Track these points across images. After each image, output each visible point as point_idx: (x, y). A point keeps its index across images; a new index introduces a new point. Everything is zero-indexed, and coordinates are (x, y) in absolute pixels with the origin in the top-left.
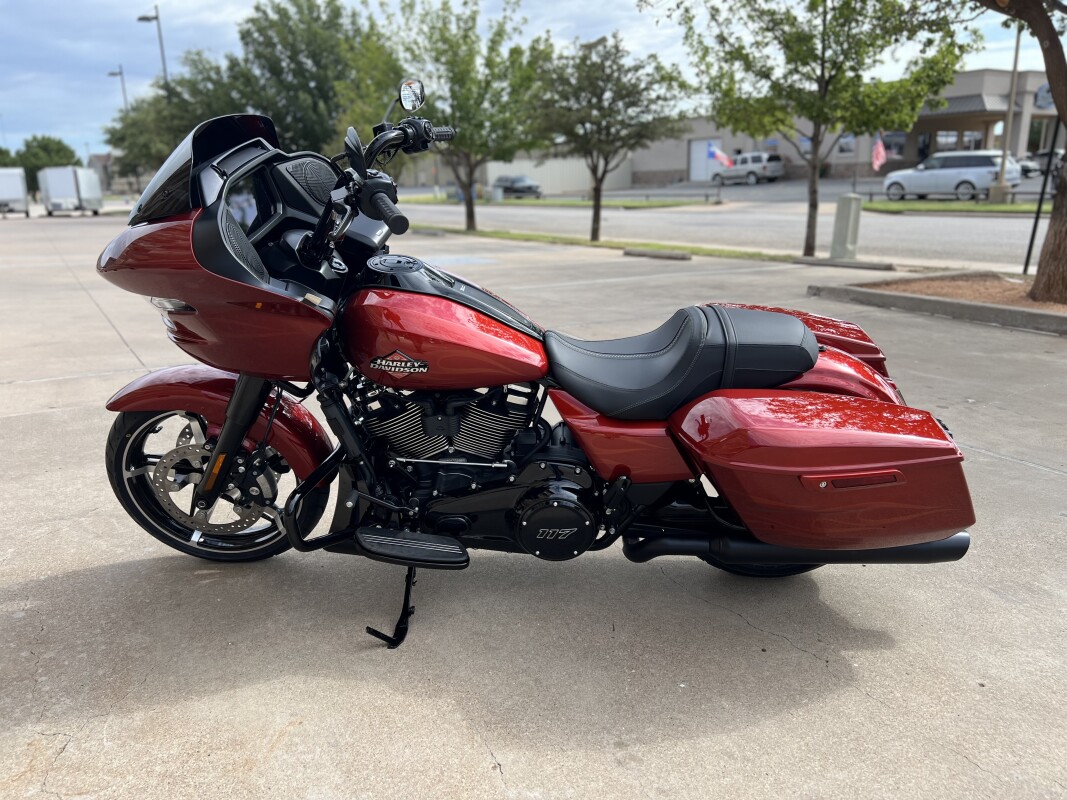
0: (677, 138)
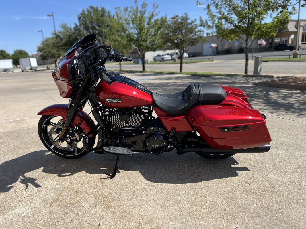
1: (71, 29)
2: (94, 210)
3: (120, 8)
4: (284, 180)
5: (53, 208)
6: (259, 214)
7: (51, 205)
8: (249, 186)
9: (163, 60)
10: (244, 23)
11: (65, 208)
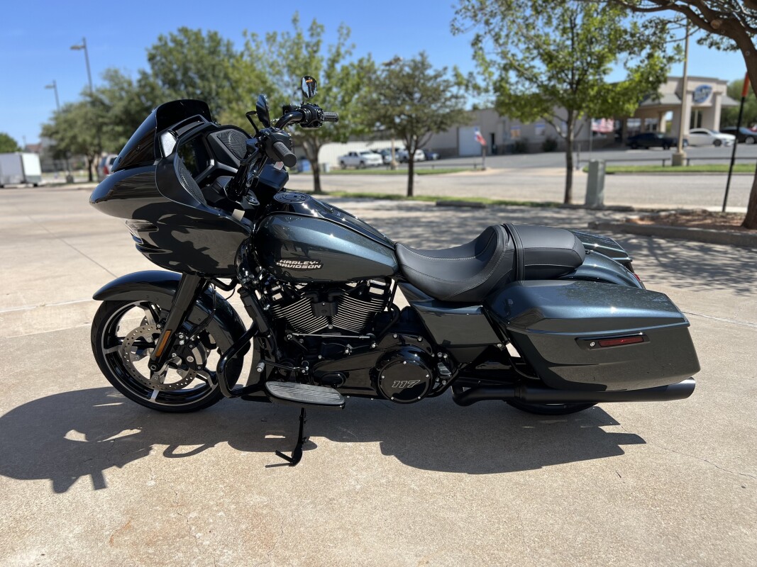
1: (130, 84)
2: (230, 552)
3: (257, 36)
4: (703, 464)
5: (118, 550)
6: (658, 553)
7: (111, 541)
8: (621, 480)
9: (362, 165)
10: (561, 81)
11: (151, 551)
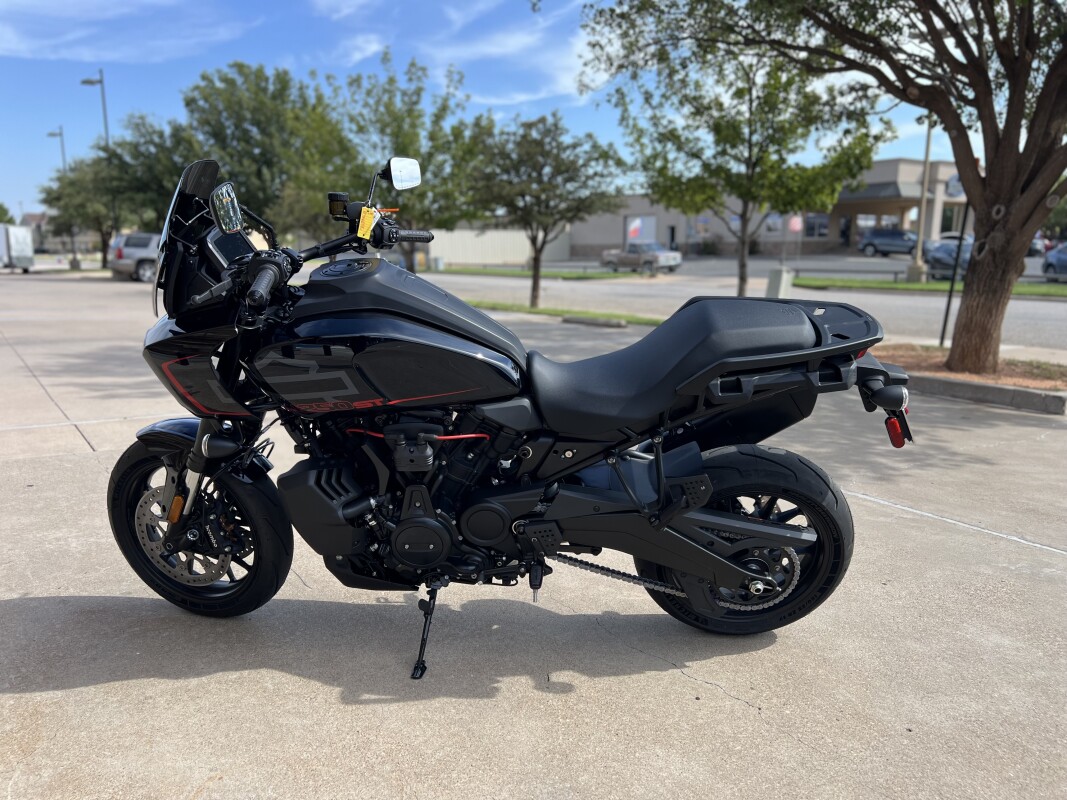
0: (613, 212)
3: (334, 78)
